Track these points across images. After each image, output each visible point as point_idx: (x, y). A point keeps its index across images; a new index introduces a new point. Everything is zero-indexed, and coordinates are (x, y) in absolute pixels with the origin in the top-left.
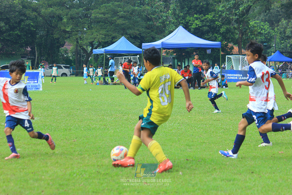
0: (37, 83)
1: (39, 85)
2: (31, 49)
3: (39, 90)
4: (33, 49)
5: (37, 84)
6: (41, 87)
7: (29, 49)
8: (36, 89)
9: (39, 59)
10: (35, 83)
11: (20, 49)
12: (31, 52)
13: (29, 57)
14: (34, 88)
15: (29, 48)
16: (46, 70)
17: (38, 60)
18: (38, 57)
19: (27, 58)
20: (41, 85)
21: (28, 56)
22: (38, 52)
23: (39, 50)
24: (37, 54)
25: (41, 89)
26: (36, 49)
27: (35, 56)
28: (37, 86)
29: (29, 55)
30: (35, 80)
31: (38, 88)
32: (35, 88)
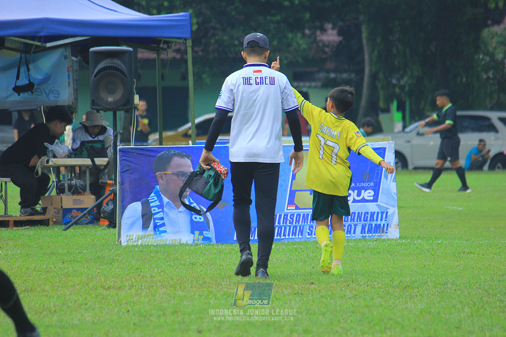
0: (375, 199)
1: (384, 213)
2: (339, 34)
3: (384, 236)
4: (349, 33)
5: (372, 207)
6: (395, 220)
7: (331, 36)
8: (370, 231)
9: (379, 85)
10: (364, 200)
11: (290, 35)
12: (339, 50)
13: (332, 75)
14: (359, 229)
15: (330, 32)
16: (417, 141)
17: (373, 88)
18: (374, 77)
19: (320, 80)
20: (393, 211)
21: (328, 71)
22: (372, 52)
23: (379, 40)
24: (371, 61)
25: (393, 233)
26: (364, 35)
27: (361, 72)
28: (372, 214)
29: (330, 65)
30: (366, 189)
31: (378, 227)
32: (363, 227)
